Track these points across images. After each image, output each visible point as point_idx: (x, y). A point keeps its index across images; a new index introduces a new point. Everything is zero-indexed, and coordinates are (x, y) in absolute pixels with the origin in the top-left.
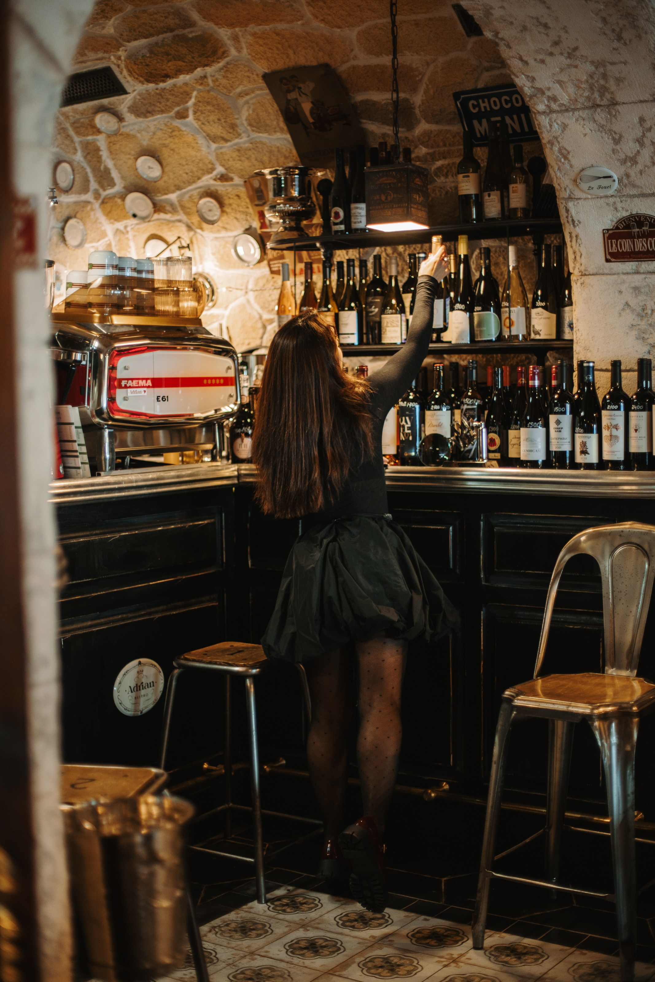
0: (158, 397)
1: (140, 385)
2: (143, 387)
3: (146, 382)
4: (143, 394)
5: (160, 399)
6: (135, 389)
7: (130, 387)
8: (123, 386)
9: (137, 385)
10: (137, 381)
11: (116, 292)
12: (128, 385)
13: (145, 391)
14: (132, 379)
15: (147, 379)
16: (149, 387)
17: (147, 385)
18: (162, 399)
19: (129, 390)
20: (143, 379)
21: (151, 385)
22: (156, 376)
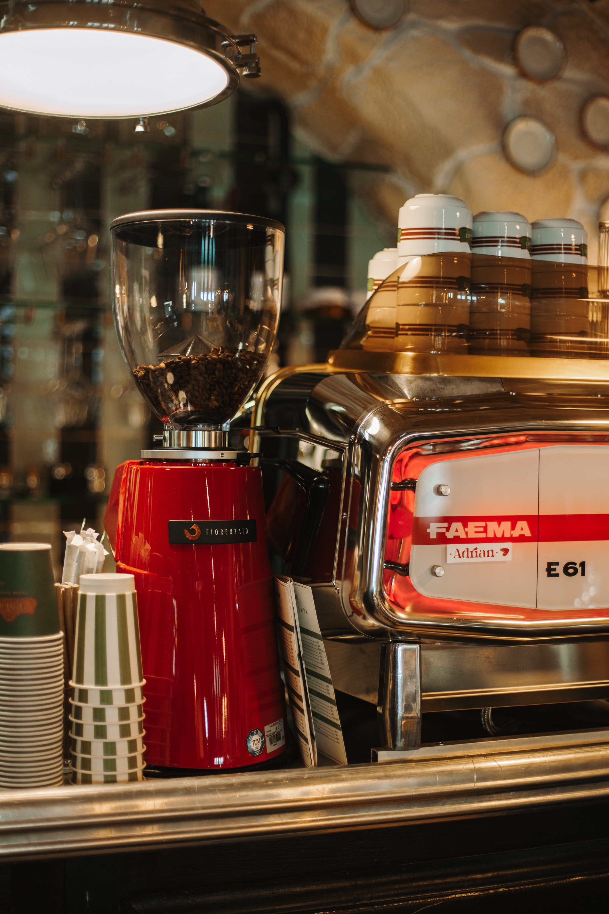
0: (550, 564)
1: (490, 535)
2: (503, 539)
3: (513, 528)
4: (499, 556)
5: (559, 569)
6: (471, 546)
7: (457, 540)
8: (433, 536)
9: (483, 535)
10: (483, 524)
11: (461, 297)
12: (450, 535)
13: (506, 551)
14: (465, 520)
15: (514, 520)
16: (522, 539)
17: (516, 533)
18: (566, 570)
19: (451, 548)
20: (499, 519)
21: (528, 533)
22: (546, 511)
